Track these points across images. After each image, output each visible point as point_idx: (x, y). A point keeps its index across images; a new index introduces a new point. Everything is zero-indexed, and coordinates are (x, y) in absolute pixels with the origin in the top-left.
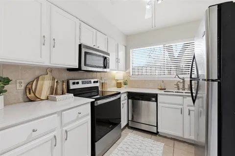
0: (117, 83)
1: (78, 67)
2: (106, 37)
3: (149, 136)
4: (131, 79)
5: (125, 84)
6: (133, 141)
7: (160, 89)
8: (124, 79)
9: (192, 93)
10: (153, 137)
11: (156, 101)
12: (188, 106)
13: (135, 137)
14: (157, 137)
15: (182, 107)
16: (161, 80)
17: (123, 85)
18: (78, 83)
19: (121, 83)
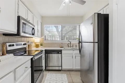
0: (36, 45)
1: (16, 33)
2: (33, 15)
3: (58, 72)
4: (44, 42)
5: (41, 45)
6: (51, 78)
7: (61, 47)
8: (40, 42)
9: (79, 48)
10: (60, 72)
11: (61, 53)
12: (75, 54)
13: (51, 75)
14: (62, 72)
15: (72, 55)
16: (61, 43)
17: (40, 46)
18: (13, 45)
19: (38, 45)
